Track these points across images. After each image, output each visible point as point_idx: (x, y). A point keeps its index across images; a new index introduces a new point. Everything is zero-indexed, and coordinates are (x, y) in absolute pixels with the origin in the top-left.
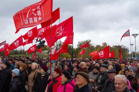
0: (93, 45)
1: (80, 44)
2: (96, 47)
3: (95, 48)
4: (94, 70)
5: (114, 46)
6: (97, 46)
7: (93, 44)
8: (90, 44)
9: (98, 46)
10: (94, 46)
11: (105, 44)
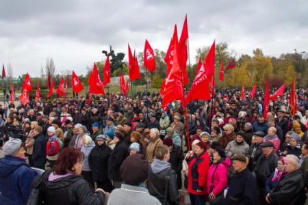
0: (233, 56)
1: (201, 54)
2: (240, 59)
3: (237, 62)
5: (282, 55)
6: (243, 56)
7: (231, 54)
8: (225, 53)
9: (245, 58)
11: (258, 52)
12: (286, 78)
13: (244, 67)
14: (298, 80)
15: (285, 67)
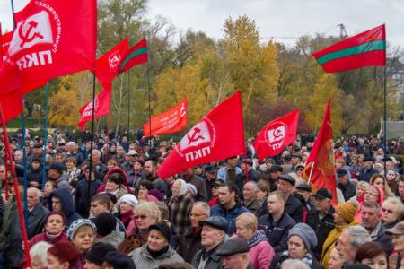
0: (161, 34)
2: (183, 46)
3: (172, 55)
4: (150, 239)
5: (304, 40)
6: (191, 36)
7: (157, 28)
8: (138, 25)
9: (196, 42)
10: (165, 43)
11: (241, 29)
12: (309, 107)
13: (193, 70)
14: (345, 115)
15: (311, 77)
